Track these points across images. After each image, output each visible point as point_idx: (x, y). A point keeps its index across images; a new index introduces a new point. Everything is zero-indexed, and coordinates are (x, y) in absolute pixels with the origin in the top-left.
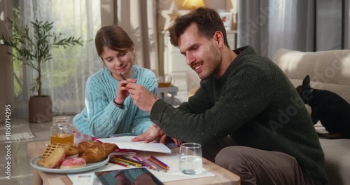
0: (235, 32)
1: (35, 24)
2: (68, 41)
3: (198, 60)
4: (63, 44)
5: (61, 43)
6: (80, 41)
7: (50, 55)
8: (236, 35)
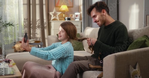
0: (81, 21)
3: (97, 21)
6: (13, 24)
8: (81, 22)
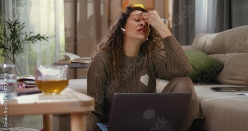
1: (8, 23)
2: (36, 37)
4: (32, 40)
5: (30, 39)
6: (45, 37)
7: (22, 49)
